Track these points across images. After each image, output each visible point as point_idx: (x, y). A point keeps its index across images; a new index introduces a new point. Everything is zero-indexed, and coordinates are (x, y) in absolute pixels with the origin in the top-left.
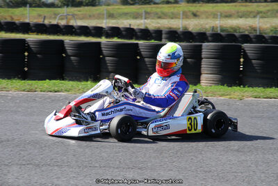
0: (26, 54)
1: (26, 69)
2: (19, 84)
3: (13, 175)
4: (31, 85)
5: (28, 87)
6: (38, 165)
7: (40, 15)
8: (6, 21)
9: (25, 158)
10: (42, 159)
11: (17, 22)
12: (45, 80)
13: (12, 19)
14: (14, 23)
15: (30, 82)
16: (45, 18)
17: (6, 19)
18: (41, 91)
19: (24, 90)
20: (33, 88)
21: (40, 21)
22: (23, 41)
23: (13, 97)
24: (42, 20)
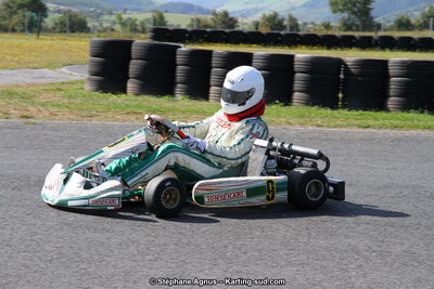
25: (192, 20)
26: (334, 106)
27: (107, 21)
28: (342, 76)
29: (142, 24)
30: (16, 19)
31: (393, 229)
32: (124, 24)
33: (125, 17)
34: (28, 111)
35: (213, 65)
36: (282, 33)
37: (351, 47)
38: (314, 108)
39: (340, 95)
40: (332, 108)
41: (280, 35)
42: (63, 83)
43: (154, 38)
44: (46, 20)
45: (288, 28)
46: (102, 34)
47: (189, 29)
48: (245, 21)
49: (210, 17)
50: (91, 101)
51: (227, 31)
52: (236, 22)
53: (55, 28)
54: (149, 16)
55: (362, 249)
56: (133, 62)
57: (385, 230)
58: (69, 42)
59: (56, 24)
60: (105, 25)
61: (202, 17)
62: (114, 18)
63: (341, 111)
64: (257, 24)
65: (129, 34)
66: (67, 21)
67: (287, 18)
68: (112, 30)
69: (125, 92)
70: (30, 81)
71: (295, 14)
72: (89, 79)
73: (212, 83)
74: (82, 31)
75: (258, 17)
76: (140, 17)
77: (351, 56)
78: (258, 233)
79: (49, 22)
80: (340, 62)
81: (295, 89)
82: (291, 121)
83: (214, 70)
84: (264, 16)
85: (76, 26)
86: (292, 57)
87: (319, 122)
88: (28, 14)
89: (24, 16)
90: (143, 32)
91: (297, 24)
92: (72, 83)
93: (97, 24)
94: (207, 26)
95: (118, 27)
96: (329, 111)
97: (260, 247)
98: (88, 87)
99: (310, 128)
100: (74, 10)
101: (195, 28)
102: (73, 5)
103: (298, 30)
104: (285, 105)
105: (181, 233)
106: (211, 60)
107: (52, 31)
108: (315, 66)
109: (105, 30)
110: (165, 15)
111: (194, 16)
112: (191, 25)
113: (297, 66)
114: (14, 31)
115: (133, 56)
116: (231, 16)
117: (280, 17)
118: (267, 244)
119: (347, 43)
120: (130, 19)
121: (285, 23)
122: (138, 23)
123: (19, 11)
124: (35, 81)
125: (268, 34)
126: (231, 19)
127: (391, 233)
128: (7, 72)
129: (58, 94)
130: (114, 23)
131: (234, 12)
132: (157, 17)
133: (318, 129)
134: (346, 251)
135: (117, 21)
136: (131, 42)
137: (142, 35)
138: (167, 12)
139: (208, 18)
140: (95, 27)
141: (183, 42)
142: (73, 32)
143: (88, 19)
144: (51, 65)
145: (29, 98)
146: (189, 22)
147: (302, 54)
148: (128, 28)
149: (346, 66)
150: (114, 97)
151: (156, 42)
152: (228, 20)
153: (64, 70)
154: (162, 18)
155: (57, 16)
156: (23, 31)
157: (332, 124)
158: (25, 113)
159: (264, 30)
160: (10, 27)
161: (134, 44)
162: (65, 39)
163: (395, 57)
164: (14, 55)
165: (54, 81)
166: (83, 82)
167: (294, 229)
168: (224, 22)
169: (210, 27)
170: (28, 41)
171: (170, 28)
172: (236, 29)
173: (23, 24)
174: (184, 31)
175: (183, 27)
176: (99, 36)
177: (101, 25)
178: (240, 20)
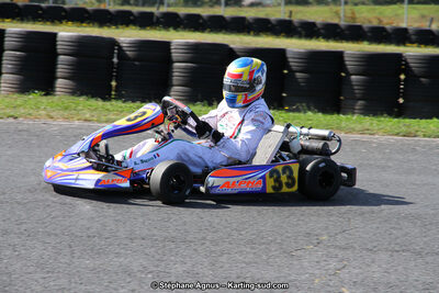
0: (402, 77)
1: (401, 101)
2: (390, 124)
3: (379, 266)
4: (409, 126)
5: (404, 129)
6: (419, 253)
7: (423, 17)
8: (370, 25)
9: (398, 241)
10: (425, 243)
11: (387, 27)
12: (431, 118)
13: (380, 21)
14: (383, 29)
15: (407, 121)
16: (432, 20)
17: (370, 22)
18: (425, 136)
19: (397, 134)
20: (412, 130)
21: (425, 25)
22: (399, 56)
23: (380, 145)
24: (428, 23)
26: (105, 96)
28: (115, 60)
31: (173, 246)
37: (127, 25)
38: (82, 99)
39: (114, 83)
40: (104, 99)
41: (41, 8)
55: (136, 270)
57: (164, 246)
63: (114, 102)
77: (126, 36)
78: (8, 253)
80: (112, 43)
81: (59, 74)
86: (54, 35)
87: (87, 116)
96: (100, 103)
97: (11, 269)
99: (77, 123)
104: (45, 95)
108: (82, 47)
113: (60, 48)
118: (19, 264)
119: (123, 19)
125: (26, 6)
127: (171, 250)
133: (86, 124)
134: (116, 273)
147: (66, 32)
149: (120, 48)
157: (104, 118)
163: (179, 38)
167: (54, 247)
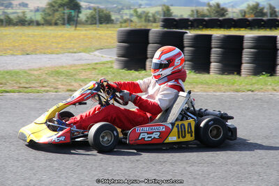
25: (192, 11)
27: (126, 14)
29: (154, 16)
30: (57, 15)
32: (139, 16)
33: (140, 10)
34: (72, 86)
35: (213, 46)
36: (265, 18)
42: (97, 64)
43: (164, 26)
44: (80, 15)
45: (269, 15)
46: (123, 25)
47: (191, 18)
48: (234, 10)
49: (206, 8)
50: (119, 77)
51: (221, 18)
52: (226, 11)
53: (87, 21)
54: (159, 9)
56: (150, 45)
58: (100, 32)
59: (88, 18)
60: (125, 17)
61: (200, 8)
62: (132, 12)
64: (244, 13)
65: (144, 23)
66: (97, 16)
67: (267, 6)
68: (131, 21)
69: (145, 69)
70: (71, 63)
71: (273, 4)
72: (117, 60)
73: (212, 60)
74: (108, 23)
75: (244, 6)
76: (151, 11)
79: (83, 16)
82: (276, 88)
83: (213, 50)
84: (249, 5)
85: (103, 19)
88: (67, 11)
89: (64, 13)
90: (155, 21)
91: (275, 12)
92: (104, 63)
93: (119, 17)
94: (204, 16)
95: (135, 19)
98: (116, 66)
100: (102, 6)
101: (195, 17)
102: (100, 3)
103: (276, 16)
105: (195, 178)
106: (211, 42)
107: (86, 23)
109: (125, 21)
110: (171, 8)
111: (194, 8)
112: (192, 15)
114: (56, 24)
115: (150, 41)
116: (222, 7)
117: (261, 6)
120: (144, 12)
121: (265, 10)
122: (150, 15)
123: (60, 9)
124: (76, 62)
126: (223, 9)
128: (54, 56)
129: (94, 72)
130: (131, 15)
131: (225, 4)
132: (165, 9)
135: (135, 14)
136: (148, 30)
137: (154, 24)
138: (172, 5)
139: (205, 9)
140: (117, 20)
141: (187, 28)
142: (101, 23)
143: (112, 13)
144: (87, 50)
145: (72, 76)
146: (189, 13)
148: (143, 19)
150: (137, 73)
151: (166, 30)
152: (221, 10)
153: (96, 53)
154: (168, 10)
155: (89, 12)
156: (64, 24)
158: (70, 88)
159: (250, 17)
160: (53, 21)
161: (150, 32)
162: (96, 30)
164: (58, 43)
165: (89, 62)
166: (112, 62)
168: (217, 12)
169: (207, 16)
170: (68, 31)
171: (177, 18)
172: (227, 17)
173: (64, 19)
174: (187, 20)
175: (185, 16)
176: (121, 27)
177: (122, 17)
178: (230, 10)
